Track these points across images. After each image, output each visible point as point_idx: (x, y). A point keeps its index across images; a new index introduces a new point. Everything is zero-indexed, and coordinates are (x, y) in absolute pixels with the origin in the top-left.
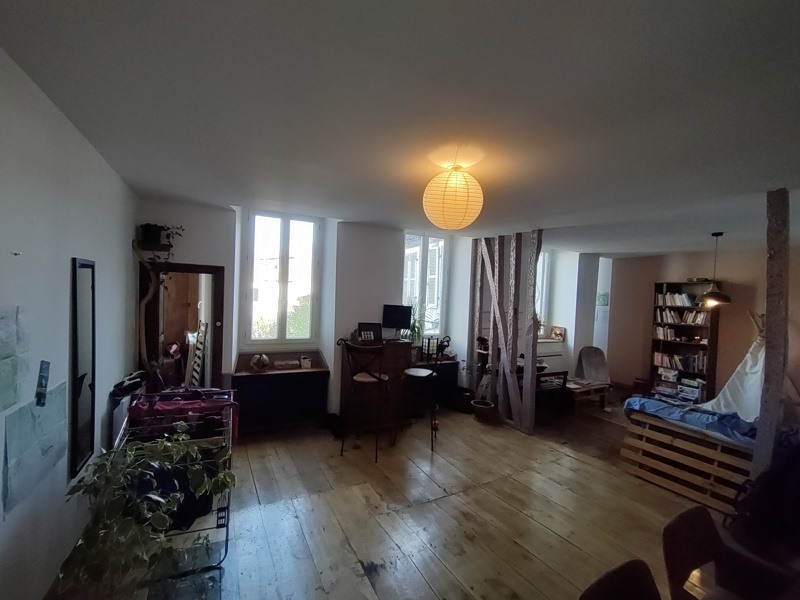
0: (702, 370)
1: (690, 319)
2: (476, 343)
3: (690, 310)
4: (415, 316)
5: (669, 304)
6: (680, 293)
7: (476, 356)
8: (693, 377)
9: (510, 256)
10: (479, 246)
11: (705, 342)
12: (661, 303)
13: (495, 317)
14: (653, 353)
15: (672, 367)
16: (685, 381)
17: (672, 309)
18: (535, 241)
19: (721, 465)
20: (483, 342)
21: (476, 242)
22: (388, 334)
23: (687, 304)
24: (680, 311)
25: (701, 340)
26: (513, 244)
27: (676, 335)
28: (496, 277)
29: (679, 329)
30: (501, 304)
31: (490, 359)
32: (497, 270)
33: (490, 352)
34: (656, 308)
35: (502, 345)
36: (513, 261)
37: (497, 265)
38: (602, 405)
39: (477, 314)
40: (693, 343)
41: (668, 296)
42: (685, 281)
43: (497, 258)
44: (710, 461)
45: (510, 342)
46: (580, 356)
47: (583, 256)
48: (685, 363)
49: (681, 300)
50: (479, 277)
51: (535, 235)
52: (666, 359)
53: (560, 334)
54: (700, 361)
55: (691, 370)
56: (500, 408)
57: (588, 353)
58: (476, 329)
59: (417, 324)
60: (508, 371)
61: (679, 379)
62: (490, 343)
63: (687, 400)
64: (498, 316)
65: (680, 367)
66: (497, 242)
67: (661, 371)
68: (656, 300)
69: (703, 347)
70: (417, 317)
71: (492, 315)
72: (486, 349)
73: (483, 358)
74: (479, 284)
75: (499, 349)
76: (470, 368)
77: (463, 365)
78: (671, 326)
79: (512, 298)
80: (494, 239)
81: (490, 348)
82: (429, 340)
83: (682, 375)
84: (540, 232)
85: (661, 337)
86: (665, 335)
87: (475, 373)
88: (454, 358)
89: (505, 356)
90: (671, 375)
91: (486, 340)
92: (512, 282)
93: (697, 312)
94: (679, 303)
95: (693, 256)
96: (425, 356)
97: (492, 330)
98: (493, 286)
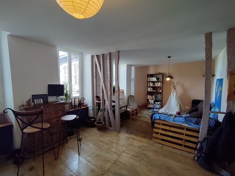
0: (160, 99)
1: (156, 85)
2: (95, 98)
3: (156, 82)
4: (67, 89)
5: (151, 81)
6: (154, 77)
7: (95, 104)
8: (158, 101)
9: (107, 62)
10: (94, 58)
11: (160, 91)
12: (149, 80)
13: (102, 88)
14: (147, 95)
15: (153, 99)
16: (156, 103)
17: (152, 82)
18: (117, 56)
19: (186, 135)
20: (98, 98)
21: (92, 57)
22: (51, 99)
23: (156, 80)
24: (154, 82)
25: (159, 91)
26: (108, 57)
27: (153, 90)
28: (102, 71)
29: (154, 88)
30: (104, 82)
31: (101, 104)
32: (102, 68)
33: (101, 102)
34: (148, 82)
35: (106, 98)
36: (108, 65)
37: (102, 66)
38: (137, 114)
39: (95, 87)
40: (158, 91)
41: (151, 78)
42: (155, 73)
43: (101, 63)
44: (182, 134)
45: (109, 97)
46: (128, 99)
47: (128, 65)
48: (156, 97)
49: (154, 79)
50: (94, 71)
51: (117, 53)
52: (151, 97)
53: (122, 92)
54: (159, 97)
55: (157, 100)
56: (107, 123)
57: (130, 97)
58: (95, 93)
59: (68, 93)
60: (109, 109)
61: (154, 103)
62: (101, 98)
63: (157, 108)
64: (104, 87)
65: (155, 99)
66: (101, 57)
67: (150, 100)
68: (148, 79)
69: (160, 93)
70: (68, 89)
71: (101, 87)
72: (100, 100)
73: (99, 105)
74: (95, 74)
75: (105, 100)
76: (93, 109)
77: (90, 108)
78: (152, 87)
79: (109, 79)
80: (100, 55)
81: (101, 100)
82: (75, 99)
83: (155, 101)
84: (119, 52)
85: (149, 90)
86: (151, 90)
87: (96, 111)
88: (86, 105)
89: (107, 103)
90: (152, 102)
91: (99, 97)
92: (109, 73)
93: (158, 82)
94: (154, 80)
95: (156, 66)
96: (73, 106)
97: (101, 93)
98: (101, 75)
